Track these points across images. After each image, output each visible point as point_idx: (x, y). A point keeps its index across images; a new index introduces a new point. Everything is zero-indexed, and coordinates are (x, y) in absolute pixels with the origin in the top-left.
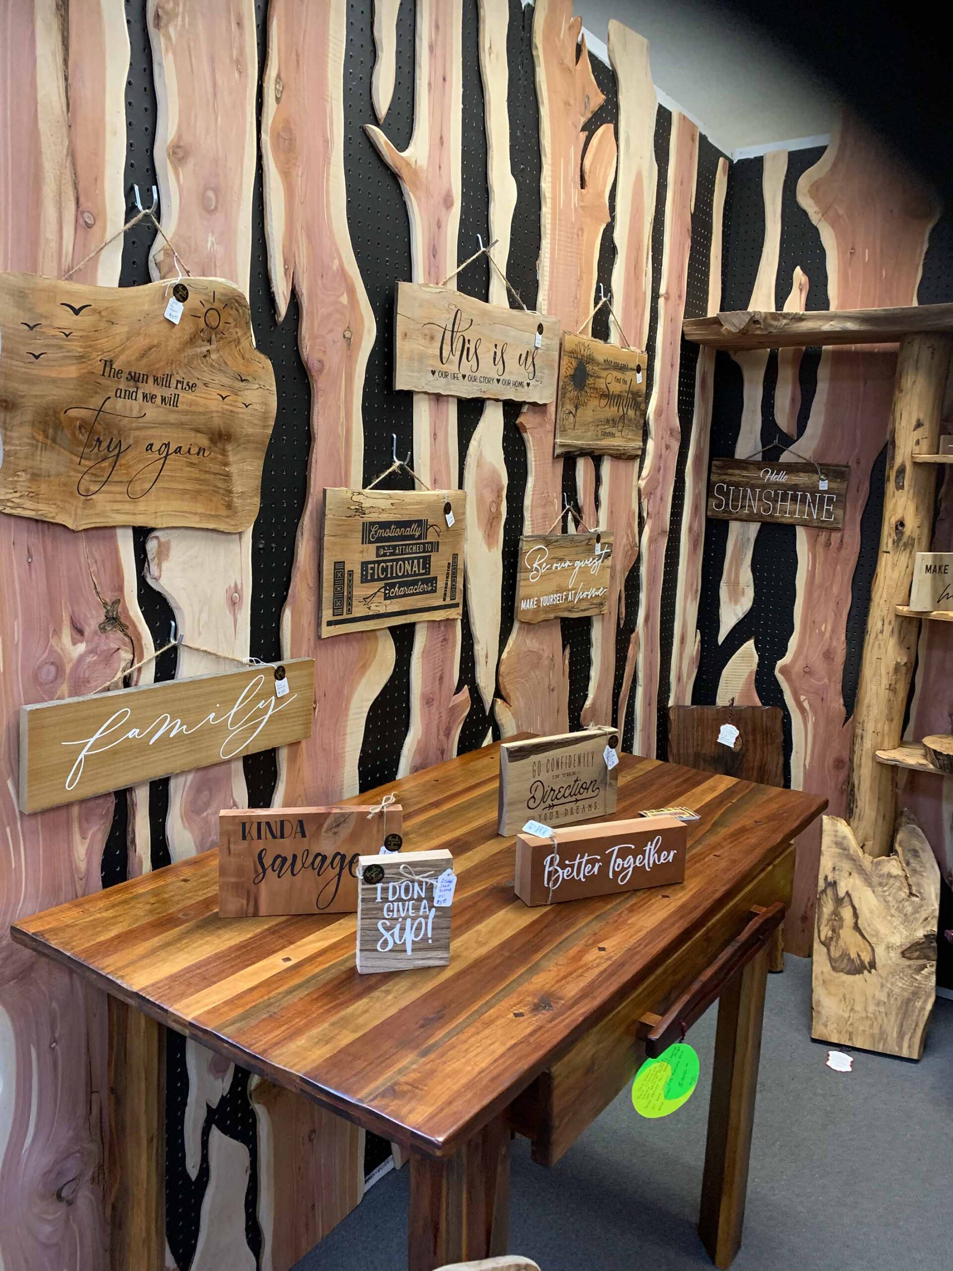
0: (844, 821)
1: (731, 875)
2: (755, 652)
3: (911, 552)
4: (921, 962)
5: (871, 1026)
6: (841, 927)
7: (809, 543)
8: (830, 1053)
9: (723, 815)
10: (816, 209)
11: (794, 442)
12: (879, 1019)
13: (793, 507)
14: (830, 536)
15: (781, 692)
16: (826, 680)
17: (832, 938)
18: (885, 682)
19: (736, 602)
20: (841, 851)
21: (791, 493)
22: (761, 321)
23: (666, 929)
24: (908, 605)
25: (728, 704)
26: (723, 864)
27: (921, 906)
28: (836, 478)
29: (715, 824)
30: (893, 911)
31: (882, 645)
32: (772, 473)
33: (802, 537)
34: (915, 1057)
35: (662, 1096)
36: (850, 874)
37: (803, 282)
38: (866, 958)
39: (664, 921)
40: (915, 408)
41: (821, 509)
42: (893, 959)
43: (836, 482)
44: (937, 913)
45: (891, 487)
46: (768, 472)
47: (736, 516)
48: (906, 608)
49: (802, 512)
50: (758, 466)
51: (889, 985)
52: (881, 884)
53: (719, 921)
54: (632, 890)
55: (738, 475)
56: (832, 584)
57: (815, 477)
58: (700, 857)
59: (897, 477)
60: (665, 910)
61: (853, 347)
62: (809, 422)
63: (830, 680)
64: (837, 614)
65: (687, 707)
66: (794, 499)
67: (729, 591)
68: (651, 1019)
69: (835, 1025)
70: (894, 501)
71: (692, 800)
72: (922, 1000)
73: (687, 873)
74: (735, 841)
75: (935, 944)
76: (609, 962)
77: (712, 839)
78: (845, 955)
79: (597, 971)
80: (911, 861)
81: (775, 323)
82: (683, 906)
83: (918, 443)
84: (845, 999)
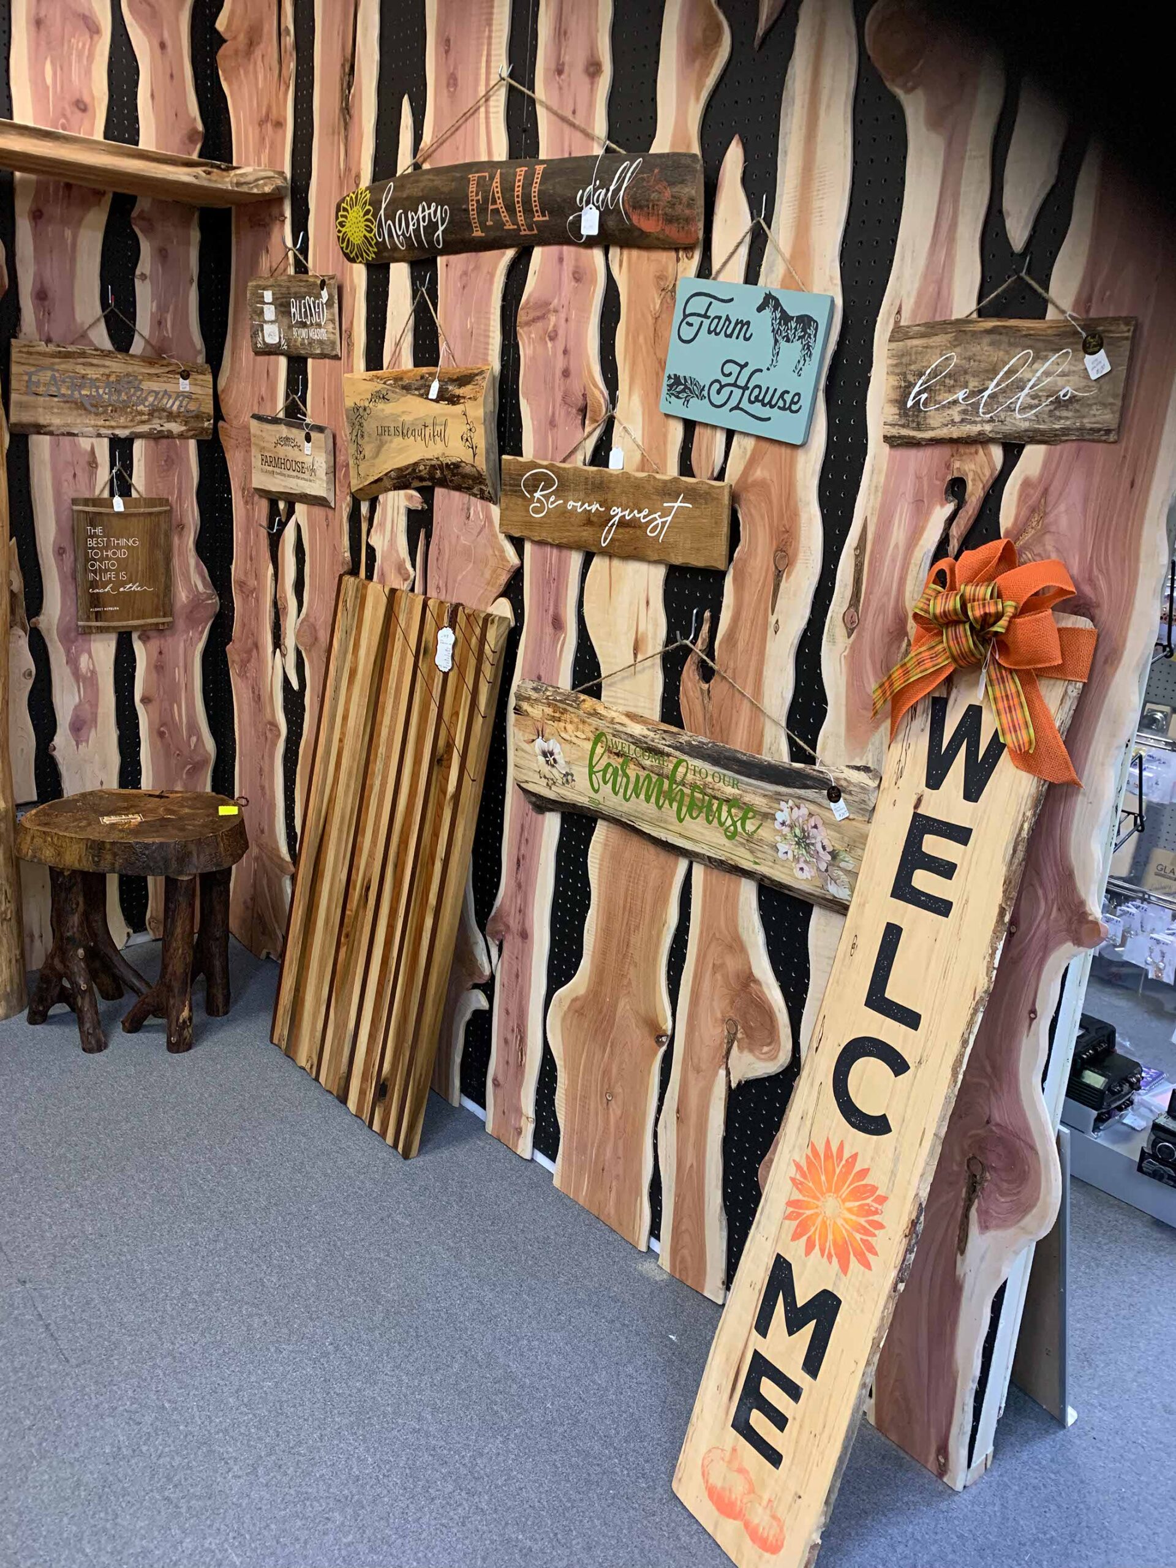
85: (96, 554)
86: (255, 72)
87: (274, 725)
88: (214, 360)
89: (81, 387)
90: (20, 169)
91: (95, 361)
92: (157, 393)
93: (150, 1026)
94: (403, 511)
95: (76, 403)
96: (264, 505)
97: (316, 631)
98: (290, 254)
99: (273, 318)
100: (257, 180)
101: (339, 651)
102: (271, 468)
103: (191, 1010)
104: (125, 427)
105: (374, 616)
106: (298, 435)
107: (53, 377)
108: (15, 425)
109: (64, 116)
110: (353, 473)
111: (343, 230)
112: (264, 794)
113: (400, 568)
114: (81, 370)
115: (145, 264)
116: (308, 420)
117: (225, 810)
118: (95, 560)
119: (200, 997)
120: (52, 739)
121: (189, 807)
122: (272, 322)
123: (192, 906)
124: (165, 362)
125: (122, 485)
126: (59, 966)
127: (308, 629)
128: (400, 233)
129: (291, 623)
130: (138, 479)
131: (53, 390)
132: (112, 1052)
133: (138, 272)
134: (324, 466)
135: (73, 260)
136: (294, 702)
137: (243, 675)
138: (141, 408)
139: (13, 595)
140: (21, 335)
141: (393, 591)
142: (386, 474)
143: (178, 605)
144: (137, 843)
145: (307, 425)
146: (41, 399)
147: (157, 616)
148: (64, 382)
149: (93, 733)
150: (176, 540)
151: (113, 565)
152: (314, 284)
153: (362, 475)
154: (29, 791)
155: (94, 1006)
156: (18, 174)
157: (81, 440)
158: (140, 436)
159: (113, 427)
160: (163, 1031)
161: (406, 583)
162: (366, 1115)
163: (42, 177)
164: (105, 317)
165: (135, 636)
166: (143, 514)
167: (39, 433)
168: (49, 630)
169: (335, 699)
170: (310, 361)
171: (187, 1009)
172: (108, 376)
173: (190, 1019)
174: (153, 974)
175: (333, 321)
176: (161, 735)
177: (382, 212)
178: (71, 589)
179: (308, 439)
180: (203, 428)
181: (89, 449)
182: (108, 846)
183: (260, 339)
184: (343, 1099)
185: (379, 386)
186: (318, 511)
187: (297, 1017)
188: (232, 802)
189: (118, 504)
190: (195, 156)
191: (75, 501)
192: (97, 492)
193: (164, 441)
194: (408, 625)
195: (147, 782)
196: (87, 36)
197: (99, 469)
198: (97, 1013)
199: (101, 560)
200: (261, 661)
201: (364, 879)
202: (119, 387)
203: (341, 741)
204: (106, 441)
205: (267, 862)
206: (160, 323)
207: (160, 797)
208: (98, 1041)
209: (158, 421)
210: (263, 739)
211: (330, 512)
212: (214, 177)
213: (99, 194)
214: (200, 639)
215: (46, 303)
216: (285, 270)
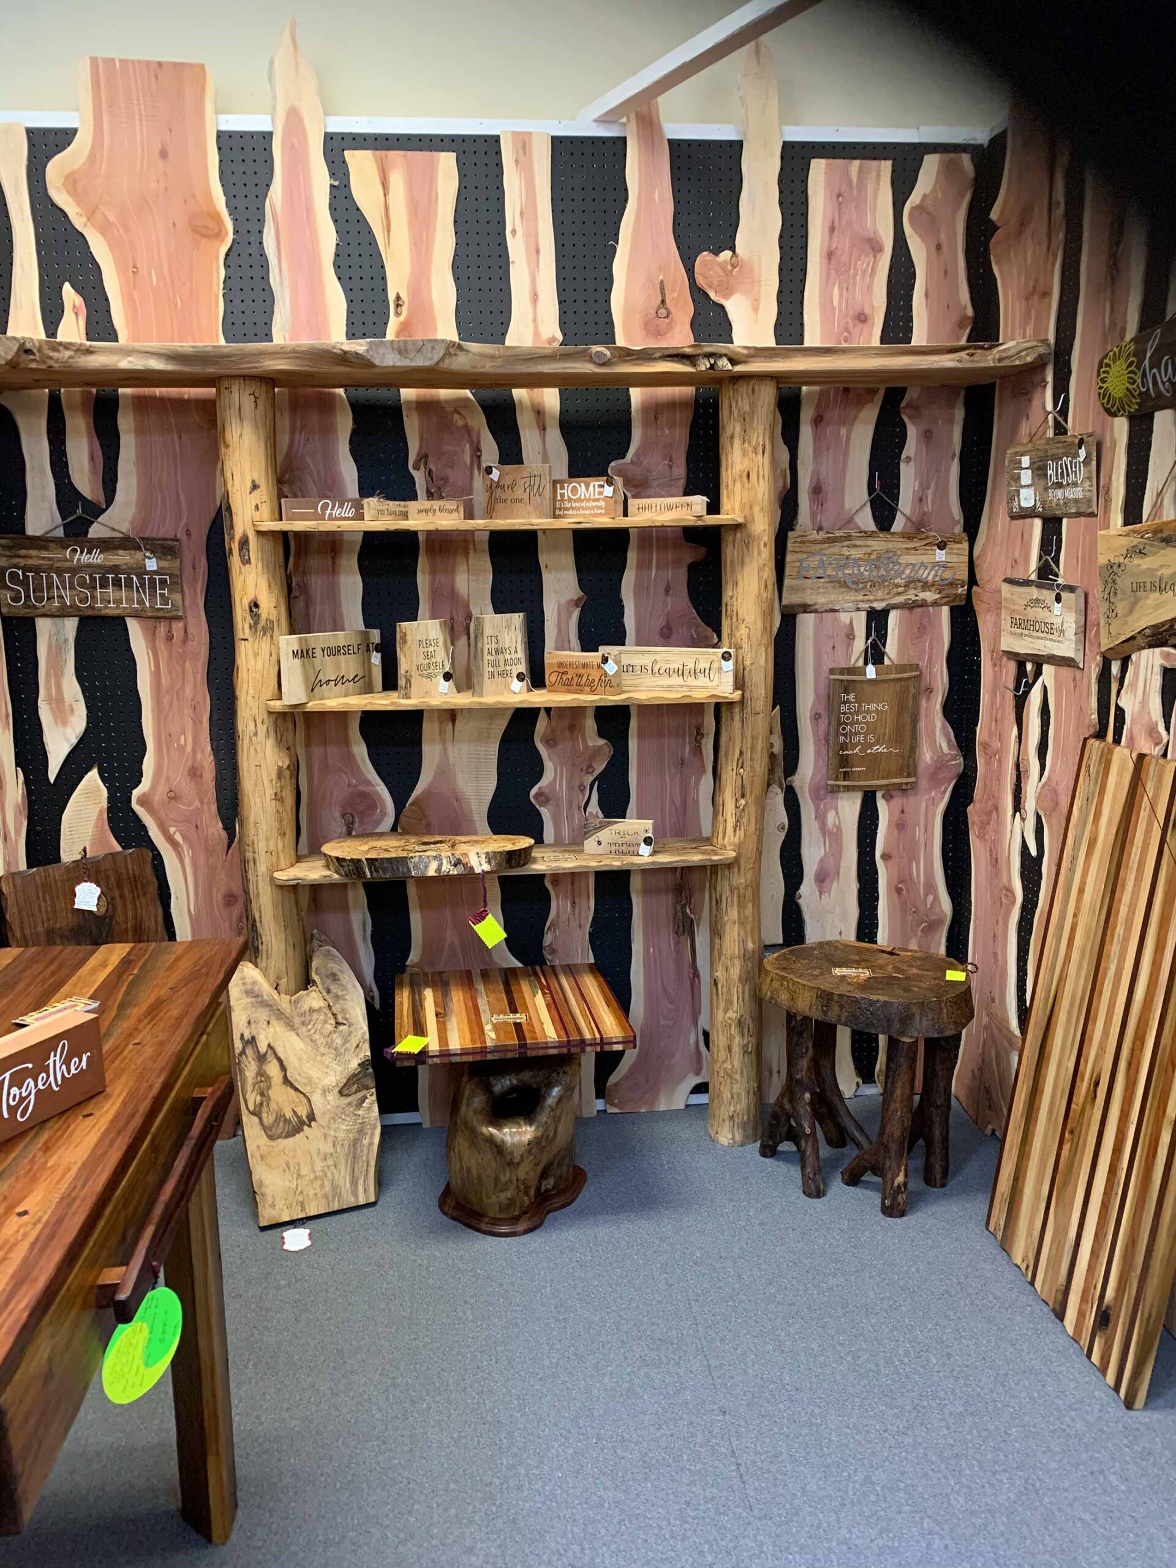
0: (250, 965)
1: (161, 1062)
2: (101, 784)
3: (272, 637)
4: (360, 1095)
5: (322, 1186)
6: (269, 1087)
7: (145, 638)
8: (285, 1234)
9: (128, 992)
10: (77, 209)
11: (104, 511)
12: (329, 1175)
13: (118, 594)
14: (170, 627)
15: (144, 828)
16: (197, 803)
17: (261, 1104)
18: (269, 793)
19: (65, 723)
20: (253, 1000)
21: (111, 576)
22: (35, 351)
23: (104, 1154)
24: (280, 698)
25: (79, 857)
26: (149, 1051)
27: (351, 1032)
28: (165, 554)
29: (122, 1007)
30: (322, 1049)
31: (259, 750)
32: (82, 552)
33: (135, 630)
34: (372, 1199)
35: (142, 1367)
36: (269, 1023)
37: (77, 303)
38: (303, 1112)
39: (97, 1146)
40: (247, 467)
41: (153, 595)
42: (332, 1103)
43: (166, 560)
44: (367, 1036)
45: (235, 561)
46: (75, 551)
47: (44, 611)
48: (278, 703)
49: (130, 600)
50: (62, 544)
51: (332, 1133)
52: (303, 1024)
53: (163, 1121)
54: (39, 1123)
55: (35, 558)
56: (183, 686)
57: (139, 555)
58: (117, 1051)
59: (240, 549)
60: (92, 1133)
61: (158, 391)
62: (119, 485)
63: (201, 802)
64: (197, 722)
65: (23, 872)
66: (117, 584)
67: (52, 709)
68: (111, 1275)
69: (283, 1202)
70: (241, 578)
71: (80, 984)
72: (368, 1137)
73: (109, 1075)
74: (152, 1019)
75: (371, 1070)
76: (40, 1226)
77: (125, 1025)
78: (280, 1117)
79: (26, 1245)
80: (332, 987)
81: (55, 355)
82: (115, 1119)
83: (257, 507)
84: (289, 1167)
85: (848, 718)
86: (1025, 252)
87: (1009, 890)
88: (971, 528)
89: (845, 566)
90: (807, 383)
91: (858, 543)
92: (914, 565)
93: (868, 1182)
94: (1157, 670)
95: (839, 582)
96: (1012, 666)
97: (1057, 796)
98: (1050, 417)
99: (1030, 482)
100: (1018, 353)
101: (1079, 818)
102: (1020, 631)
103: (906, 1176)
104: (882, 600)
105: (1118, 785)
106: (1048, 596)
107: (821, 560)
108: (786, 606)
109: (847, 329)
110: (1103, 632)
111: (1105, 386)
112: (996, 961)
113: (1152, 731)
114: (846, 552)
115: (912, 446)
116: (1060, 581)
117: (955, 975)
118: (846, 724)
119: (918, 1163)
120: (798, 888)
121: (918, 968)
122: (1028, 486)
123: (912, 1069)
124: (923, 536)
125: (875, 654)
126: (788, 1106)
127: (1048, 793)
128: (1165, 380)
129: (1032, 787)
130: (892, 648)
131: (821, 572)
132: (829, 1201)
133: (903, 456)
134: (1074, 626)
135: (846, 454)
136: (1031, 868)
137: (981, 837)
138: (897, 581)
139: (772, 756)
140: (797, 527)
141: (1142, 757)
142: (1139, 632)
143: (921, 767)
144: (863, 999)
145: (1058, 586)
146: (809, 581)
147: (901, 776)
148: (830, 564)
149: (835, 886)
150: (923, 703)
151: (862, 728)
152: (1073, 444)
153: (1113, 634)
154: (776, 936)
155: (816, 1151)
156: (804, 388)
157: (842, 614)
158: (895, 607)
159: (870, 601)
160: (877, 1190)
161: (1158, 748)
162: (1085, 1341)
163: (824, 387)
164: (871, 501)
165: (879, 795)
166: (893, 680)
167: (805, 612)
168: (801, 787)
169: (1072, 870)
170: (1065, 521)
171: (902, 1174)
172: (870, 554)
173: (905, 1184)
174: (873, 1130)
175: (1089, 478)
176: (899, 891)
177: (1147, 362)
178: (824, 751)
179: (1058, 599)
180: (957, 595)
181: (848, 622)
182: (836, 998)
183: (1016, 504)
184: (1060, 1315)
185: (1135, 540)
186: (1066, 672)
187: (1015, 1210)
188: (961, 967)
189: (871, 672)
190: (963, 342)
191: (832, 671)
192: (853, 661)
193: (918, 610)
194: (1157, 795)
195: (883, 937)
196: (871, 256)
197: (857, 639)
198: (818, 1158)
199: (852, 724)
200: (1000, 823)
201: (1093, 1072)
202: (878, 564)
203: (1075, 915)
204: (864, 615)
205: (996, 1032)
206: (921, 500)
207: (891, 953)
208: (818, 1188)
209: (914, 592)
210: (998, 904)
211: (1078, 673)
212: (976, 358)
213: (873, 392)
214: (942, 799)
215: (820, 496)
216: (1045, 433)
